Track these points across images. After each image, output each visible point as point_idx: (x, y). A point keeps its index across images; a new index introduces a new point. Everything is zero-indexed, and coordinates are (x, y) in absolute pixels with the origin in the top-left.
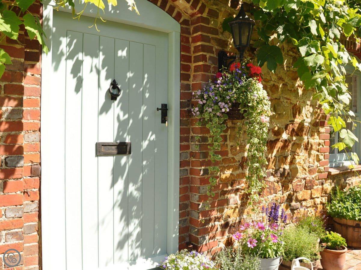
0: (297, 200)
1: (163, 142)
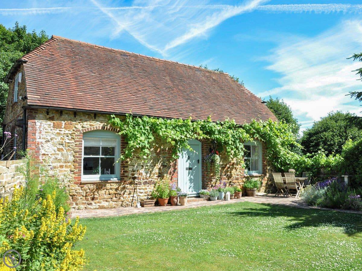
0: (233, 183)
1: (198, 167)
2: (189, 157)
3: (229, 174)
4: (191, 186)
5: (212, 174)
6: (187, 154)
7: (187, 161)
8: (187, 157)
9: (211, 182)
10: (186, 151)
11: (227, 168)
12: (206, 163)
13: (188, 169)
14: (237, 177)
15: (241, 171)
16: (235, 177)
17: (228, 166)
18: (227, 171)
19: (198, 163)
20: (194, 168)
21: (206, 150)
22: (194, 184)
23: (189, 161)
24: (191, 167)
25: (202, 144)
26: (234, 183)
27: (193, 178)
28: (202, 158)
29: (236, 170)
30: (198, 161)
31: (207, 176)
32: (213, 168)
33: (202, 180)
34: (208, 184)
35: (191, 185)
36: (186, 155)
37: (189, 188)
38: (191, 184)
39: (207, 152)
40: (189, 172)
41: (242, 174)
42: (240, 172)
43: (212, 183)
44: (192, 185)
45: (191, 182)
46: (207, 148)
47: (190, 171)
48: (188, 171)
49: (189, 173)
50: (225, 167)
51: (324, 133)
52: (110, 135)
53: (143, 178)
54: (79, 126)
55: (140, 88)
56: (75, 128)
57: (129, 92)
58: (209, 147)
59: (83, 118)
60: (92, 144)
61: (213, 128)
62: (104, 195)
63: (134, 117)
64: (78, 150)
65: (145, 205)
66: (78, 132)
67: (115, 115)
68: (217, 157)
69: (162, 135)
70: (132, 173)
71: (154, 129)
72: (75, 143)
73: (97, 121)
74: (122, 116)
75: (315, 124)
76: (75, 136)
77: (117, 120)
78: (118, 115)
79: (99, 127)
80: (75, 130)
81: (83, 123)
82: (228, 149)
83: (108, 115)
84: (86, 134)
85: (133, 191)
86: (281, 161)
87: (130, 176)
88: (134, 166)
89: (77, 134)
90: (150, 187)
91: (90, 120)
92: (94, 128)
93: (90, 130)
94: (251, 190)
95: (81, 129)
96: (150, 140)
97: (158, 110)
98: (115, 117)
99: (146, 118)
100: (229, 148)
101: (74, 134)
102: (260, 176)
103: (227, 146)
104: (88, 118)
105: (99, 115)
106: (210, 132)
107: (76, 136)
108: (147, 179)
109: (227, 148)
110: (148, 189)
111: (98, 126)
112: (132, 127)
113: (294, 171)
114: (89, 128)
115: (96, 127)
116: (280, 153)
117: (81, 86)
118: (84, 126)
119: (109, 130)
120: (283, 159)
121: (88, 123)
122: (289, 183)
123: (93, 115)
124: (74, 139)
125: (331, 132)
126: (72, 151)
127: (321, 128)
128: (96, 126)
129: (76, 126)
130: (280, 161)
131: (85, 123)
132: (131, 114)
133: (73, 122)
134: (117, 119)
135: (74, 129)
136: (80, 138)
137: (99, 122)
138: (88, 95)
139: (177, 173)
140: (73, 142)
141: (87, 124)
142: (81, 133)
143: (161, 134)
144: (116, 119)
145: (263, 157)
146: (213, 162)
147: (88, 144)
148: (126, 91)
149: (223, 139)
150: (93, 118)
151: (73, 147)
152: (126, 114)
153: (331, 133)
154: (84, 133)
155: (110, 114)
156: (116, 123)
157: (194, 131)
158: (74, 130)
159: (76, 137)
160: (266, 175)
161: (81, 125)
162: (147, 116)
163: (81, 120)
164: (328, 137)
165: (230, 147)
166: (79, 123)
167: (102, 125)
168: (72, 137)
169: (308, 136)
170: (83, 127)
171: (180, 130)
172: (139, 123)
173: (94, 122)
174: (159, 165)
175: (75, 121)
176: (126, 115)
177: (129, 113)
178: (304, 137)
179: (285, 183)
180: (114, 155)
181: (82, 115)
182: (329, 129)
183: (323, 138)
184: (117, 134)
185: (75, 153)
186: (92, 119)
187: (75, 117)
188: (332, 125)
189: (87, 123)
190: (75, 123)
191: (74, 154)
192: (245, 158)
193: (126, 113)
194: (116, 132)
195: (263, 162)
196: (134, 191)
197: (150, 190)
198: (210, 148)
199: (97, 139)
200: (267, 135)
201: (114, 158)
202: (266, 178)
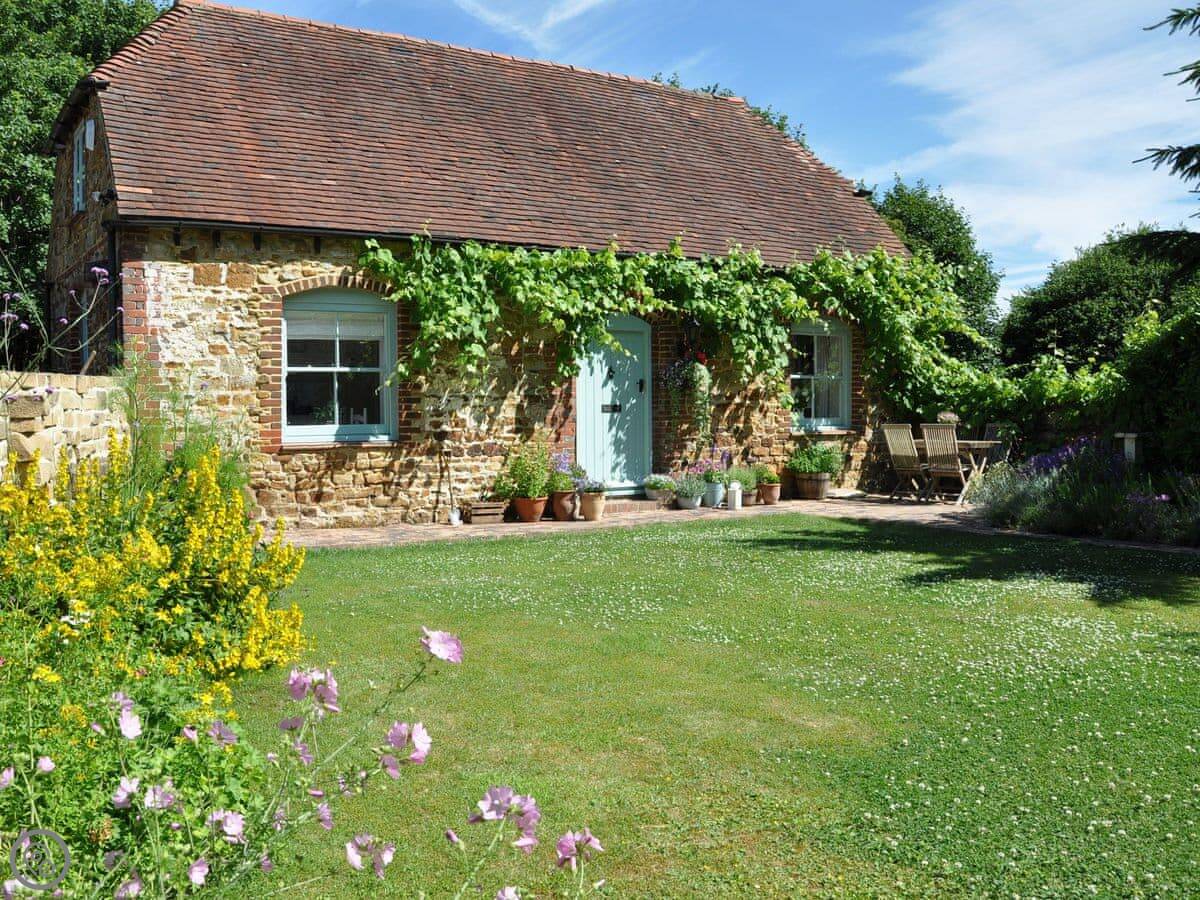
0: (753, 455)
1: (640, 404)
2: (610, 370)
3: (741, 426)
4: (617, 465)
5: (685, 426)
6: (604, 363)
7: (605, 384)
8: (606, 370)
9: (681, 452)
10: (602, 353)
11: (732, 407)
12: (667, 391)
13: (610, 410)
14: (766, 436)
15: (780, 419)
16: (760, 437)
17: (737, 400)
18: (734, 418)
19: (641, 390)
20: (628, 406)
21: (667, 348)
22: (627, 458)
23: (611, 384)
24: (618, 403)
25: (653, 329)
26: (758, 456)
27: (623, 438)
28: (653, 374)
29: (765, 416)
30: (641, 384)
31: (668, 430)
32: (687, 405)
33: (654, 443)
34: (673, 458)
35: (619, 460)
36: (601, 363)
37: (613, 469)
38: (618, 456)
39: (668, 355)
40: (612, 417)
41: (782, 429)
42: (777, 422)
43: (686, 453)
44: (622, 459)
45: (618, 452)
46: (667, 342)
47: (616, 415)
48: (608, 416)
49: (612, 423)
50: (730, 403)
51: (1087, 302)
52: (365, 305)
53: (466, 435)
54: (271, 278)
55: (453, 155)
56: (260, 282)
57: (419, 169)
58: (675, 339)
59: (281, 252)
60: (311, 332)
61: (688, 279)
62: (351, 485)
63: (437, 244)
64: (271, 350)
65: (474, 519)
66: (269, 296)
67: (378, 239)
68: (702, 372)
69: (523, 301)
70: (435, 419)
71: (500, 282)
72: (262, 329)
73: (323, 259)
74: (400, 244)
75: (1057, 272)
76: (261, 308)
77: (385, 256)
78: (385, 240)
79: (331, 278)
80: (260, 291)
81: (281, 267)
82: (738, 344)
83: (355, 242)
84: (294, 301)
85: (438, 474)
86: (914, 386)
87: (428, 428)
88: (440, 398)
89: (264, 301)
90: (488, 463)
91: (304, 257)
92: (314, 281)
93: (302, 288)
94: (810, 479)
95: (276, 285)
96: (487, 319)
97: (513, 222)
98: (378, 246)
99: (475, 247)
100: (741, 341)
101: (258, 300)
102: (841, 437)
103: (734, 337)
104: (297, 251)
105: (330, 242)
106: (678, 291)
107: (263, 306)
108: (481, 439)
109: (734, 341)
110: (483, 470)
111: (326, 275)
112: (429, 276)
113: (953, 417)
114: (301, 284)
115: (322, 279)
116: (910, 360)
117: (271, 154)
118: (286, 276)
119: (361, 285)
120: (923, 381)
121: (298, 266)
122: (935, 459)
123: (310, 242)
124: (257, 317)
125: (1111, 298)
126: (255, 354)
127: (1077, 285)
128: (322, 275)
129: (263, 277)
130: (910, 386)
131: (288, 267)
132: (426, 237)
133: (253, 266)
134: (385, 252)
135: (256, 285)
136: (275, 315)
137: (328, 262)
138: (295, 179)
139: (575, 421)
140: (255, 324)
141: (294, 271)
142: (276, 298)
143: (520, 296)
144: (380, 251)
145: (854, 374)
146: (689, 385)
147: (301, 333)
148: (408, 163)
149: (720, 314)
150: (313, 250)
151: (254, 340)
152: (413, 238)
153: (1112, 302)
154: (285, 298)
155: (363, 239)
156: (382, 265)
157: (627, 289)
158: (255, 290)
159: (262, 311)
160: (862, 433)
161: (275, 273)
162: (477, 240)
163: (275, 258)
164: (1099, 316)
165: (743, 338)
166: (272, 267)
167: (338, 271)
168: (251, 310)
169: (1028, 315)
170: (281, 279)
171: (582, 284)
172: (453, 262)
173: (314, 263)
174: (516, 396)
175: (259, 262)
176: (410, 241)
177: (420, 232)
178: (1012, 316)
179: (923, 457)
180: (377, 366)
181: (279, 244)
182: (1106, 287)
183: (1083, 320)
184: (386, 299)
185: (261, 358)
186: (307, 255)
187: (258, 248)
188: (1115, 274)
189: (295, 267)
190: (259, 266)
191: (259, 361)
192: (793, 376)
193: (412, 234)
194: (383, 292)
195: (853, 390)
196: (442, 476)
197: (489, 473)
198: (680, 344)
199: (326, 315)
200: (866, 301)
201: (378, 374)
202: (862, 442)
